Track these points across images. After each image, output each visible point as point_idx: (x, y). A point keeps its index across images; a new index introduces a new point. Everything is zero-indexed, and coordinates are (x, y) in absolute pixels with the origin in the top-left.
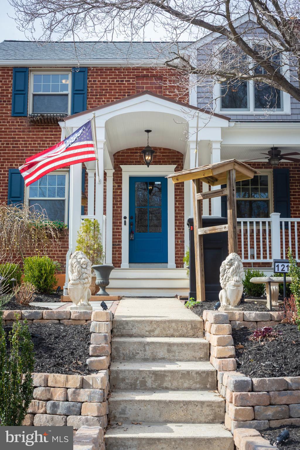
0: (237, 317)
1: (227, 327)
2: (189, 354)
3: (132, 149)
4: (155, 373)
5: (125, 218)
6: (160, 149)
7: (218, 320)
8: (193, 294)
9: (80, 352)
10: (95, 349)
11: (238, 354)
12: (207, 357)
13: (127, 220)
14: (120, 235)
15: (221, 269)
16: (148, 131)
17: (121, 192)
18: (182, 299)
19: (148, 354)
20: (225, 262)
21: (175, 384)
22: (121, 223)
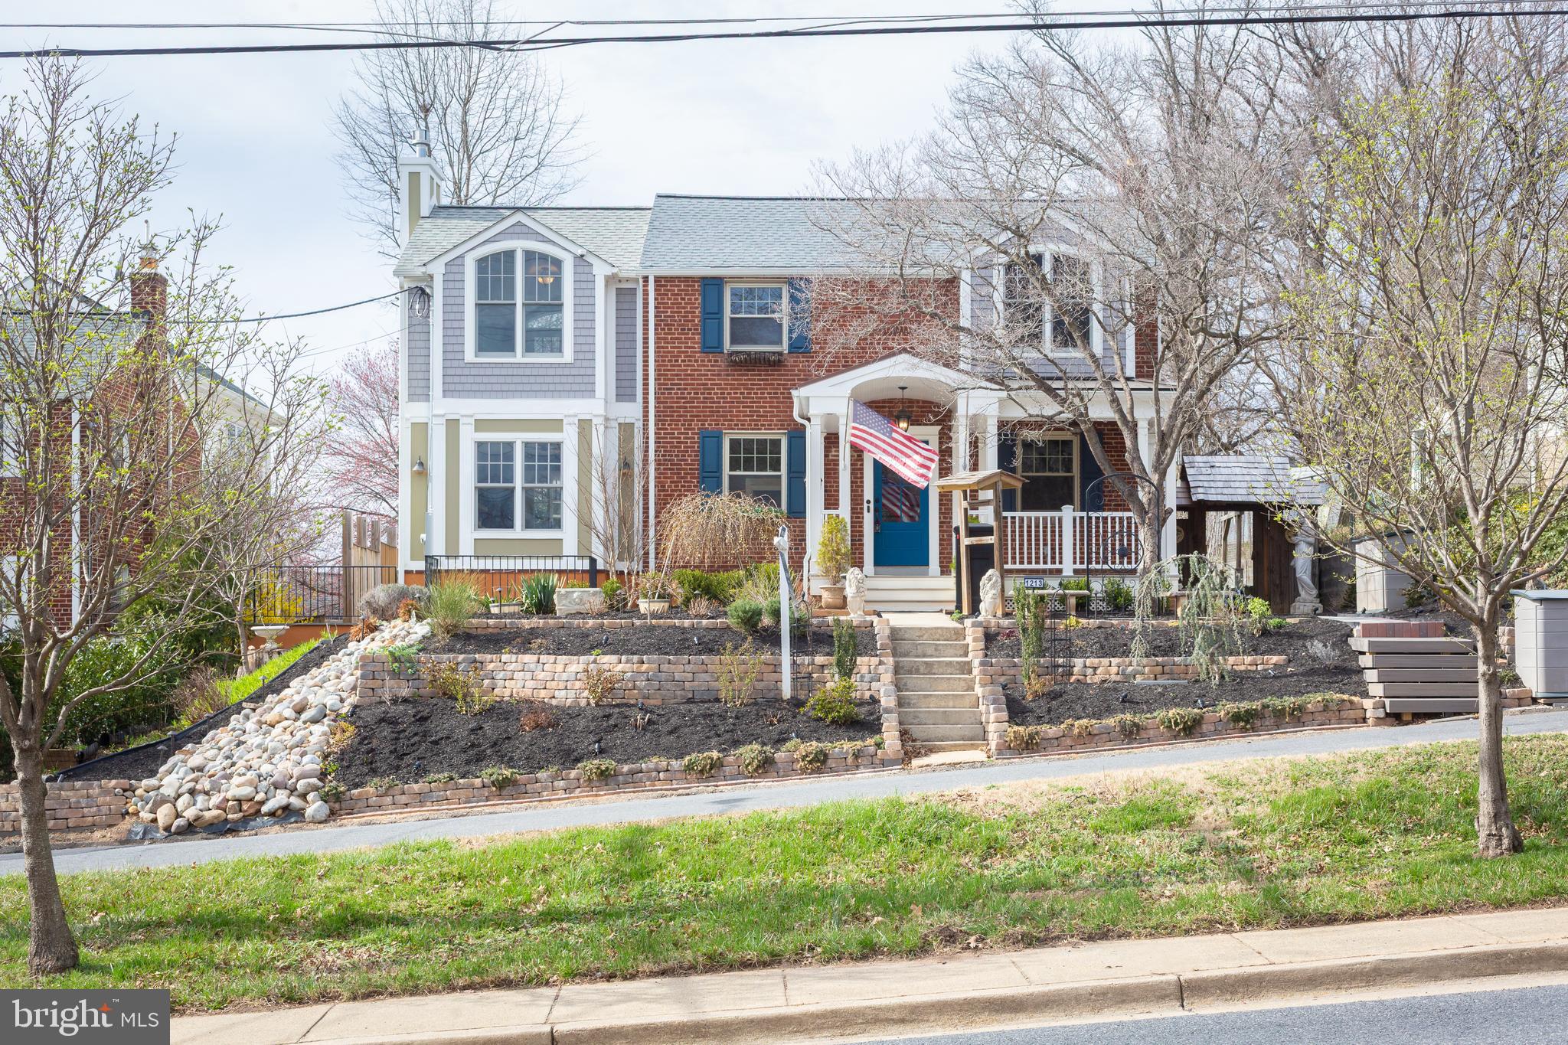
0: (993, 624)
1: (980, 630)
2: (952, 651)
3: (878, 402)
4: (926, 663)
5: (868, 502)
6: (918, 401)
7: (974, 625)
8: (959, 607)
9: (870, 647)
10: (882, 645)
11: (987, 648)
12: (966, 654)
13: (872, 506)
14: (861, 527)
15: (981, 584)
16: (903, 388)
17: (862, 465)
18: (948, 613)
19: (920, 651)
20: (984, 578)
21: (941, 670)
22: (862, 509)
